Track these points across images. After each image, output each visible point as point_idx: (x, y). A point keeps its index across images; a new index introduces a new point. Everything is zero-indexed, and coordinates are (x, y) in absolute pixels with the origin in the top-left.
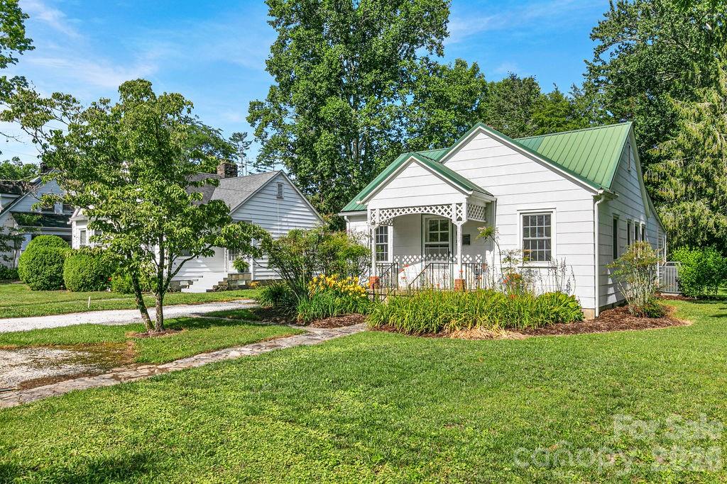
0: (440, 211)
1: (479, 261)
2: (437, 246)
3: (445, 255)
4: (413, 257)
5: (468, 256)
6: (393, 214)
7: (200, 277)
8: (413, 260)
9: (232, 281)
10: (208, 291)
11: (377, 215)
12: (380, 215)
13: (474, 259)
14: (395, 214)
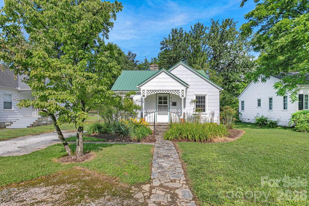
0: (174, 92)
1: (179, 112)
2: (162, 106)
3: (166, 109)
4: (152, 110)
5: (175, 110)
6: (153, 93)
7: (16, 120)
8: (152, 111)
9: (39, 121)
10: (27, 127)
11: (145, 93)
12: (147, 93)
13: (178, 111)
14: (154, 93)
